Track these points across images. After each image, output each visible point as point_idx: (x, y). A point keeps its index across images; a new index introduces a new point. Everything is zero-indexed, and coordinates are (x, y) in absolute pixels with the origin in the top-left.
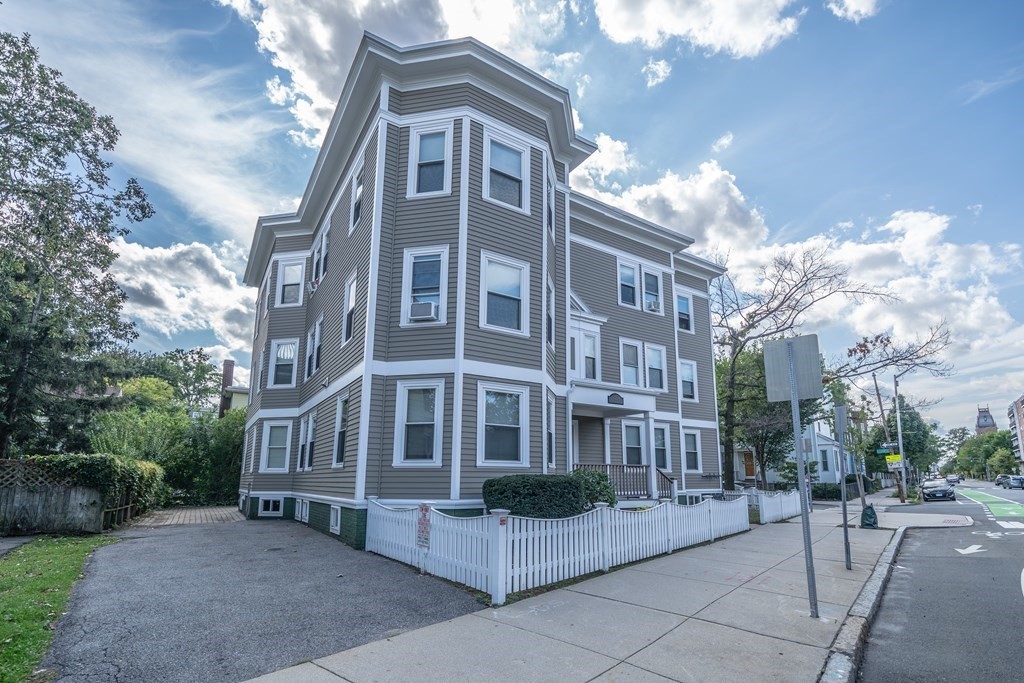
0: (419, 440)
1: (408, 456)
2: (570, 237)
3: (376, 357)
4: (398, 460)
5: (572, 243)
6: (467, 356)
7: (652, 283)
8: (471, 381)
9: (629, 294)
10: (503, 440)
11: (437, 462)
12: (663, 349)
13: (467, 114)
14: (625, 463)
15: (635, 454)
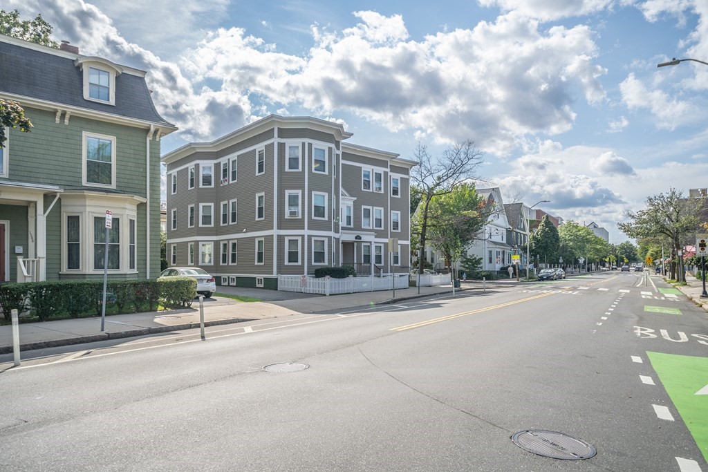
0: (293, 256)
1: (289, 262)
2: (342, 162)
3: (278, 229)
4: (286, 263)
5: (342, 164)
6: (308, 229)
7: (378, 177)
8: (310, 237)
9: (367, 184)
10: (319, 256)
11: (300, 263)
12: (382, 209)
13: (307, 141)
14: (363, 262)
15: (367, 258)
